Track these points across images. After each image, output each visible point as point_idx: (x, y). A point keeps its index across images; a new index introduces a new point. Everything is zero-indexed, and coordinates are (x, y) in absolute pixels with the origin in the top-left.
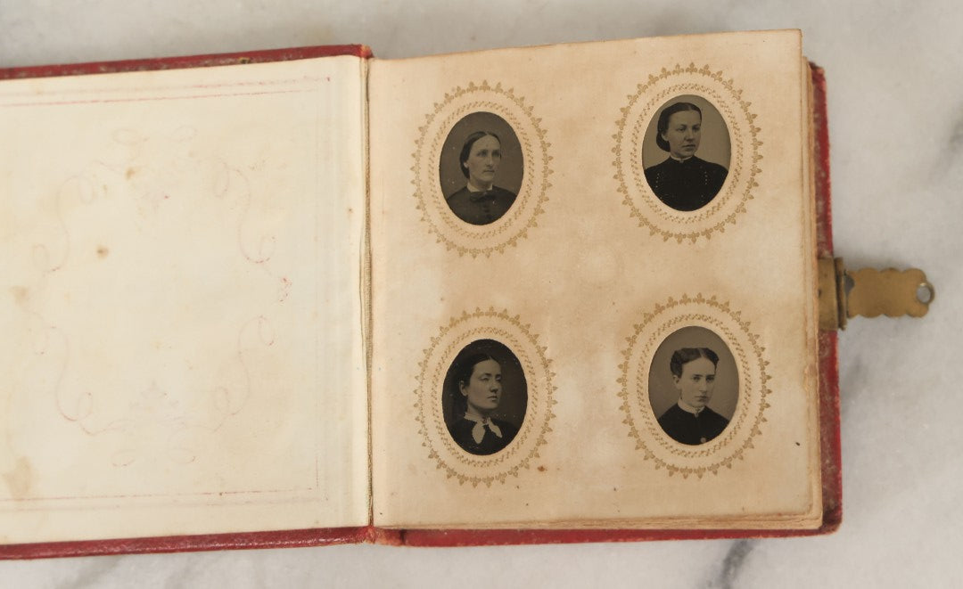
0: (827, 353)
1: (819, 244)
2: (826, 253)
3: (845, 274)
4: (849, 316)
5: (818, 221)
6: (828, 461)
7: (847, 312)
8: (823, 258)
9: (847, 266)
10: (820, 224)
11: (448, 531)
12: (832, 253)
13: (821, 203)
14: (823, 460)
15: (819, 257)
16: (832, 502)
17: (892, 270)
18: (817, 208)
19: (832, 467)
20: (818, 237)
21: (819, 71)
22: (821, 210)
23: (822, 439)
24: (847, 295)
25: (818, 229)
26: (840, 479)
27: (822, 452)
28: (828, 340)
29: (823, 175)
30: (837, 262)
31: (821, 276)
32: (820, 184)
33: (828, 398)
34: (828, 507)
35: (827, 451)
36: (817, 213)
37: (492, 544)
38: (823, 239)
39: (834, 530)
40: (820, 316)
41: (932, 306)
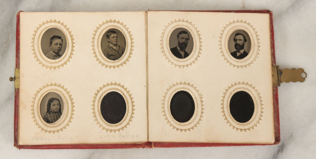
0: (275, 93)
1: (272, 62)
2: (274, 64)
3: (280, 70)
4: (281, 82)
5: (272, 55)
6: (276, 124)
7: (281, 81)
8: (274, 66)
9: (280, 68)
10: (272, 56)
11: (167, 143)
12: (276, 64)
13: (272, 50)
14: (274, 123)
15: (272, 65)
16: (277, 135)
17: (294, 69)
18: (271, 52)
19: (277, 125)
20: (272, 60)
21: (271, 12)
22: (272, 52)
23: (274, 117)
24: (280, 76)
25: (272, 57)
26: (279, 129)
27: (274, 121)
28: (275, 89)
29: (273, 42)
30: (277, 67)
31: (273, 71)
32: (272, 45)
33: (276, 106)
34: (277, 137)
35: (276, 121)
36: (271, 53)
37: (180, 147)
38: (273, 60)
39: (278, 143)
40: (273, 82)
41: (306, 79)
